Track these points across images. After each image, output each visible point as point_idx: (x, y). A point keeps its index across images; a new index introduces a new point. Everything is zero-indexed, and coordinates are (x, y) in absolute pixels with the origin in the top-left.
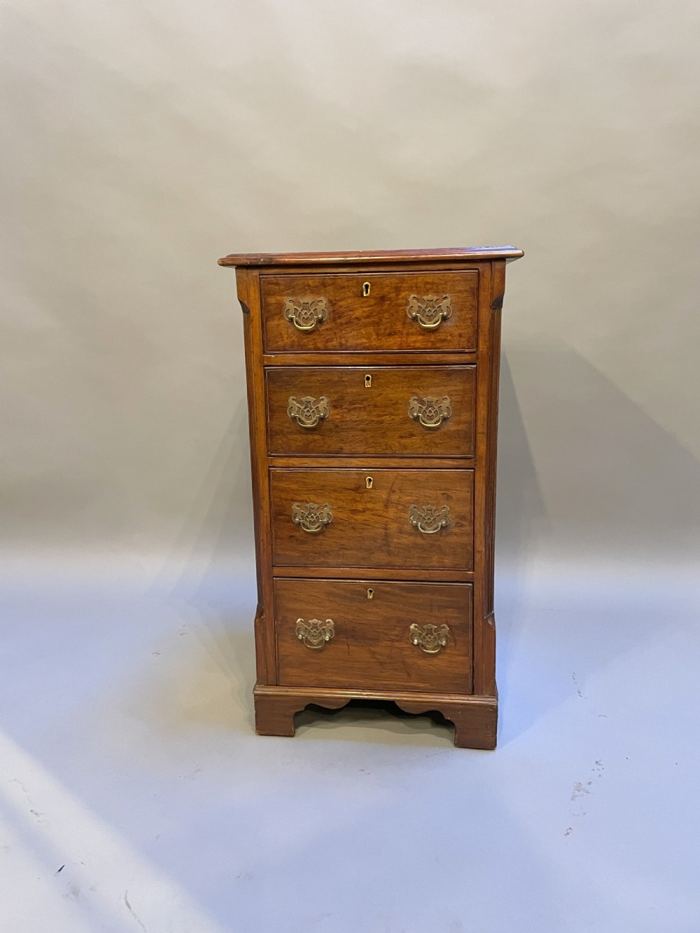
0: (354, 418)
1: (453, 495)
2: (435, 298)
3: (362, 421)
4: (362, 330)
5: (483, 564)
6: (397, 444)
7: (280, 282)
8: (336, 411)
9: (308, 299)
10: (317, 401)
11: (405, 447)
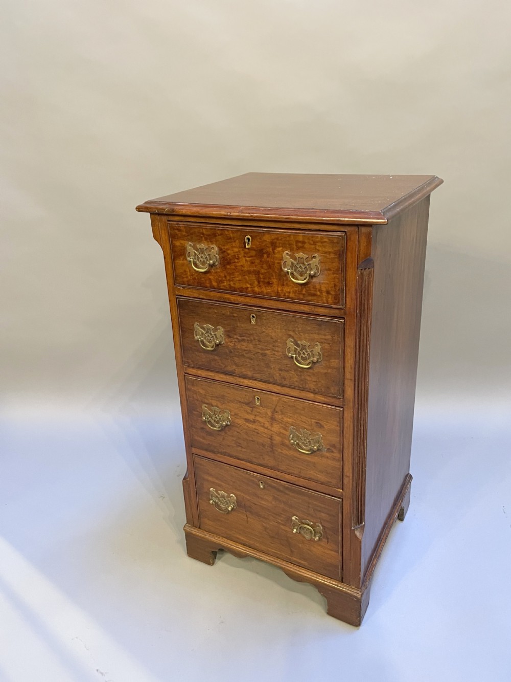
0: (244, 348)
1: (325, 426)
2: (305, 256)
3: (250, 351)
4: (246, 277)
5: (351, 486)
6: (278, 375)
7: (182, 228)
8: (230, 340)
9: (203, 246)
10: (216, 330)
11: (284, 378)
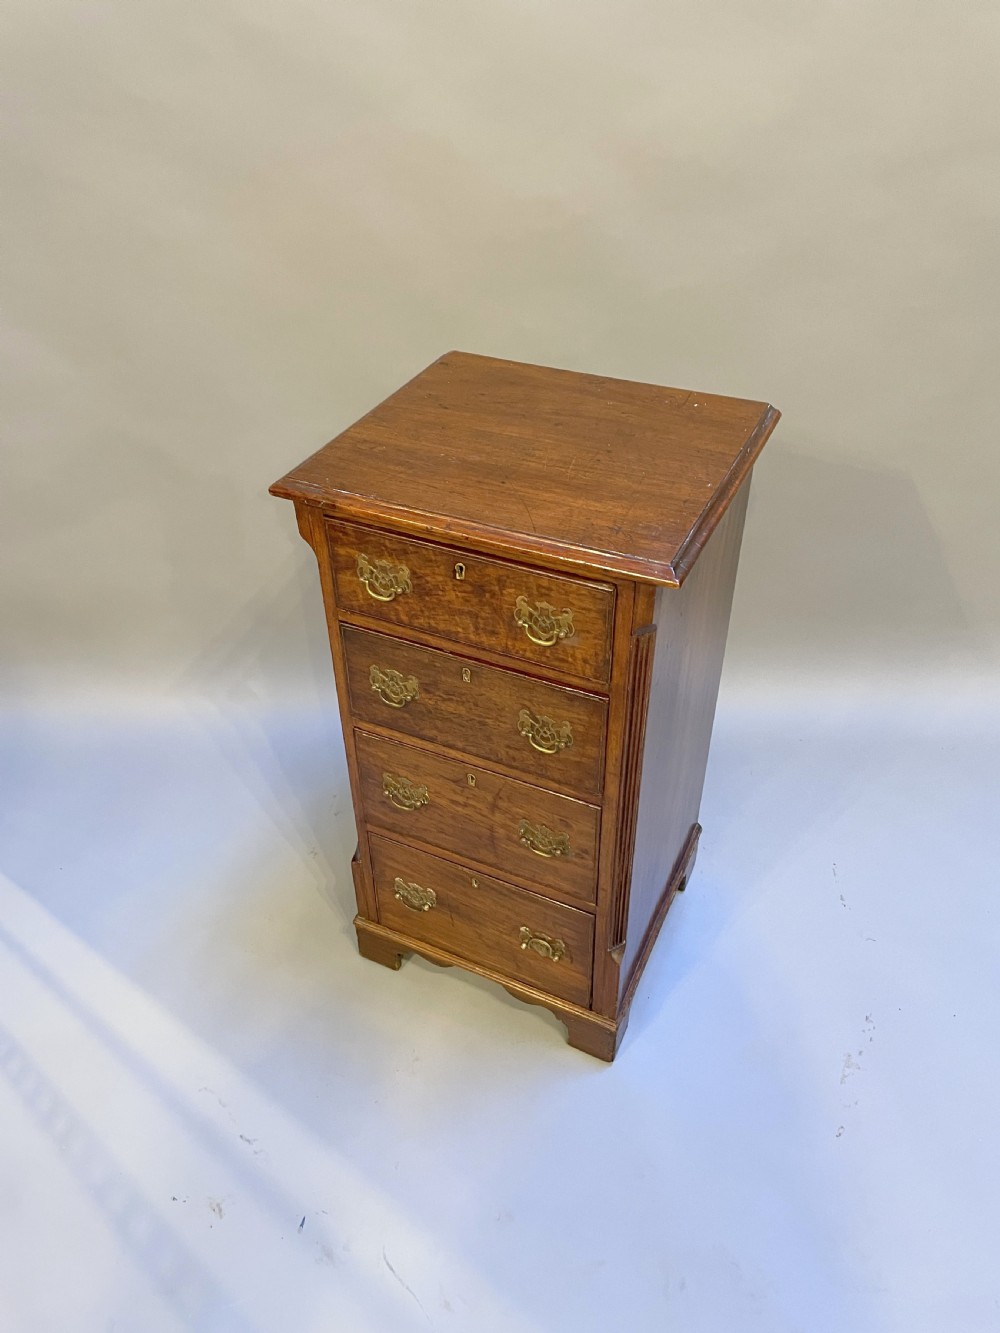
0: (451, 710)
1: (574, 826)
2: (551, 608)
3: (460, 716)
4: (456, 617)
5: (608, 902)
6: (503, 752)
7: (350, 532)
8: (428, 696)
9: (384, 562)
10: (407, 680)
11: (514, 759)
